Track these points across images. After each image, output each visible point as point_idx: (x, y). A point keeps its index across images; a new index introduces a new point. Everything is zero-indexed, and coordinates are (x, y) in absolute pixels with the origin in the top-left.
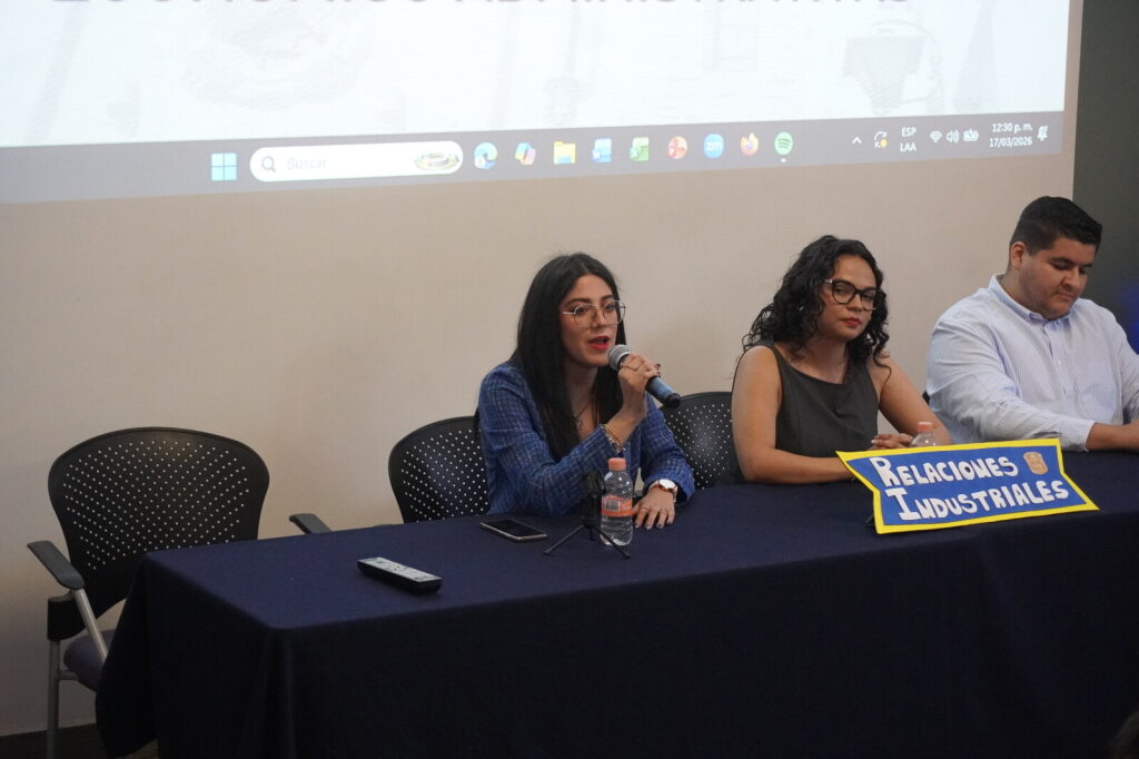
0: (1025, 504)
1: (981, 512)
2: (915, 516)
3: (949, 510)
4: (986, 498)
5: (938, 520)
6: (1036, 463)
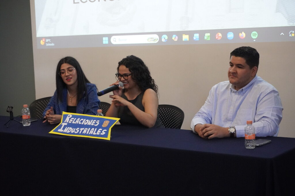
3: (71, 131)
6: (106, 124)
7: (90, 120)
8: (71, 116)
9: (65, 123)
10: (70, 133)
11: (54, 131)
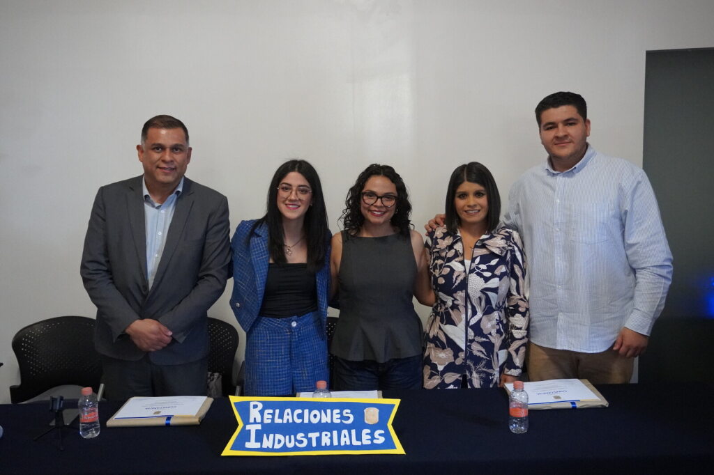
0: (346, 445)
1: (309, 447)
2: (258, 445)
3: (285, 443)
4: (317, 438)
5: (273, 450)
6: (372, 416)
7: (322, 411)
8: (260, 406)
9: (252, 423)
10: (285, 448)
11: (233, 448)
